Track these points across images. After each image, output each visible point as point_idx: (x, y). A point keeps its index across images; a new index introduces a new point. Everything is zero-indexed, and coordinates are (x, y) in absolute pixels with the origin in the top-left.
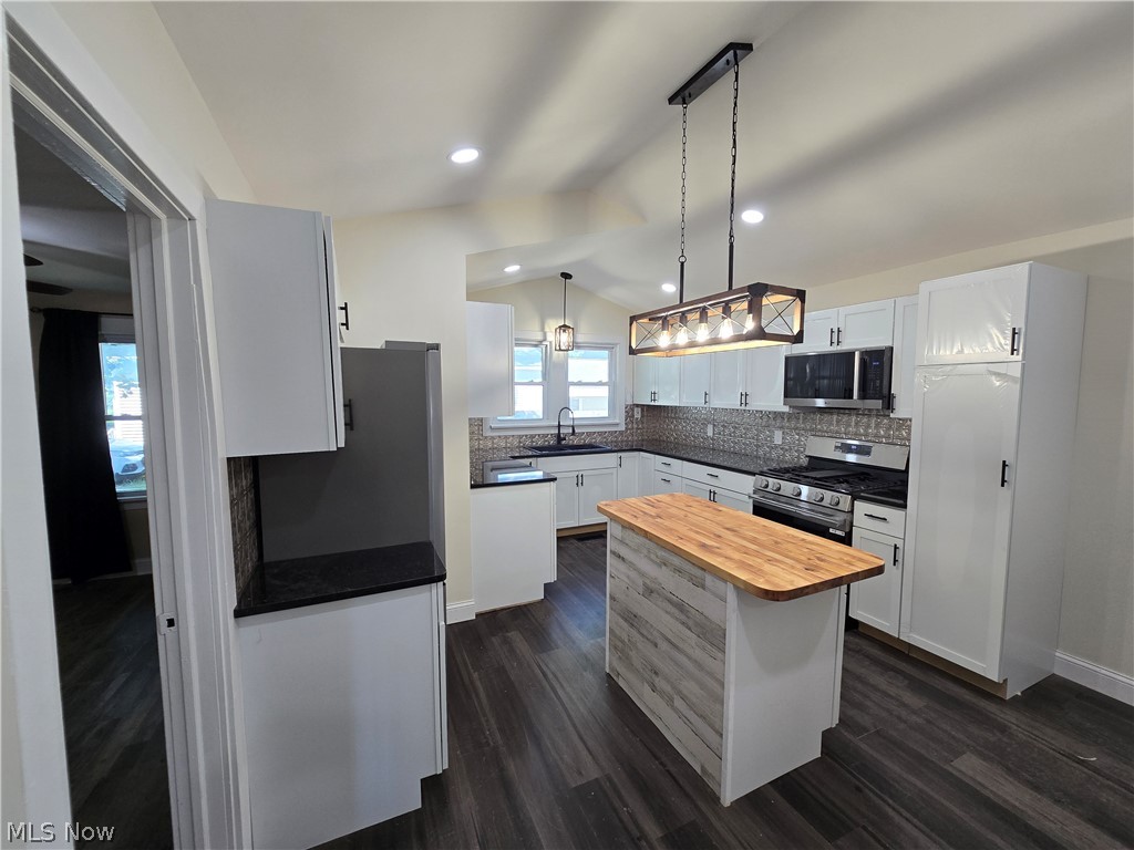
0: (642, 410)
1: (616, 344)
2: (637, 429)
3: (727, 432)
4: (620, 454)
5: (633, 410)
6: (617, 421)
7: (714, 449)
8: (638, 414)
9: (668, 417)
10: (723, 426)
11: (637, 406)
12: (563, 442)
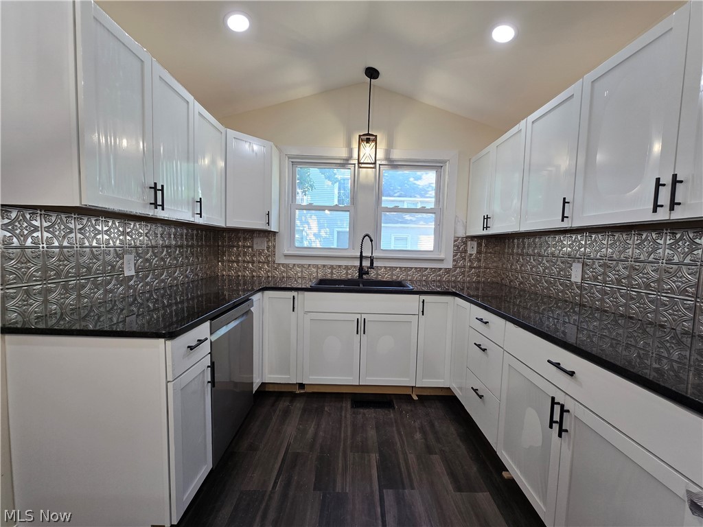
0: (479, 245)
1: (444, 162)
2: (471, 268)
3: (612, 276)
4: (423, 297)
5: (465, 243)
6: (442, 256)
7: (582, 305)
8: (472, 249)
9: (512, 254)
10: (604, 266)
11: (473, 238)
12: (365, 276)
